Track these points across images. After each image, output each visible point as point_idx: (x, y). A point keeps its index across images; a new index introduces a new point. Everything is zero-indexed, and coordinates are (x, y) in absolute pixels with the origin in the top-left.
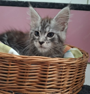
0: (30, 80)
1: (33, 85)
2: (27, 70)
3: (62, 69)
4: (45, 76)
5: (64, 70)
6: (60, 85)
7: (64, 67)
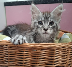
0: (41, 62)
1: (44, 65)
2: (38, 54)
3: (65, 51)
4: (52, 58)
5: (66, 52)
6: (64, 64)
7: (66, 50)
